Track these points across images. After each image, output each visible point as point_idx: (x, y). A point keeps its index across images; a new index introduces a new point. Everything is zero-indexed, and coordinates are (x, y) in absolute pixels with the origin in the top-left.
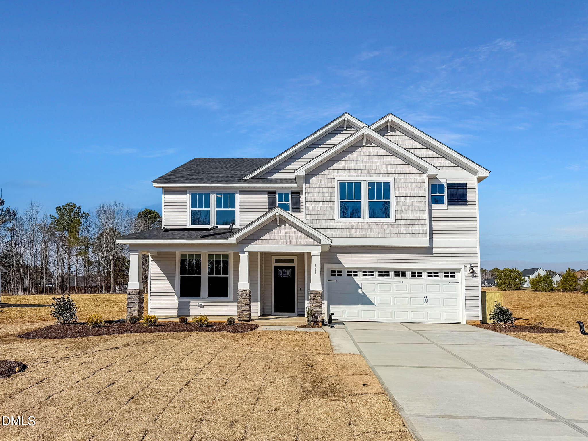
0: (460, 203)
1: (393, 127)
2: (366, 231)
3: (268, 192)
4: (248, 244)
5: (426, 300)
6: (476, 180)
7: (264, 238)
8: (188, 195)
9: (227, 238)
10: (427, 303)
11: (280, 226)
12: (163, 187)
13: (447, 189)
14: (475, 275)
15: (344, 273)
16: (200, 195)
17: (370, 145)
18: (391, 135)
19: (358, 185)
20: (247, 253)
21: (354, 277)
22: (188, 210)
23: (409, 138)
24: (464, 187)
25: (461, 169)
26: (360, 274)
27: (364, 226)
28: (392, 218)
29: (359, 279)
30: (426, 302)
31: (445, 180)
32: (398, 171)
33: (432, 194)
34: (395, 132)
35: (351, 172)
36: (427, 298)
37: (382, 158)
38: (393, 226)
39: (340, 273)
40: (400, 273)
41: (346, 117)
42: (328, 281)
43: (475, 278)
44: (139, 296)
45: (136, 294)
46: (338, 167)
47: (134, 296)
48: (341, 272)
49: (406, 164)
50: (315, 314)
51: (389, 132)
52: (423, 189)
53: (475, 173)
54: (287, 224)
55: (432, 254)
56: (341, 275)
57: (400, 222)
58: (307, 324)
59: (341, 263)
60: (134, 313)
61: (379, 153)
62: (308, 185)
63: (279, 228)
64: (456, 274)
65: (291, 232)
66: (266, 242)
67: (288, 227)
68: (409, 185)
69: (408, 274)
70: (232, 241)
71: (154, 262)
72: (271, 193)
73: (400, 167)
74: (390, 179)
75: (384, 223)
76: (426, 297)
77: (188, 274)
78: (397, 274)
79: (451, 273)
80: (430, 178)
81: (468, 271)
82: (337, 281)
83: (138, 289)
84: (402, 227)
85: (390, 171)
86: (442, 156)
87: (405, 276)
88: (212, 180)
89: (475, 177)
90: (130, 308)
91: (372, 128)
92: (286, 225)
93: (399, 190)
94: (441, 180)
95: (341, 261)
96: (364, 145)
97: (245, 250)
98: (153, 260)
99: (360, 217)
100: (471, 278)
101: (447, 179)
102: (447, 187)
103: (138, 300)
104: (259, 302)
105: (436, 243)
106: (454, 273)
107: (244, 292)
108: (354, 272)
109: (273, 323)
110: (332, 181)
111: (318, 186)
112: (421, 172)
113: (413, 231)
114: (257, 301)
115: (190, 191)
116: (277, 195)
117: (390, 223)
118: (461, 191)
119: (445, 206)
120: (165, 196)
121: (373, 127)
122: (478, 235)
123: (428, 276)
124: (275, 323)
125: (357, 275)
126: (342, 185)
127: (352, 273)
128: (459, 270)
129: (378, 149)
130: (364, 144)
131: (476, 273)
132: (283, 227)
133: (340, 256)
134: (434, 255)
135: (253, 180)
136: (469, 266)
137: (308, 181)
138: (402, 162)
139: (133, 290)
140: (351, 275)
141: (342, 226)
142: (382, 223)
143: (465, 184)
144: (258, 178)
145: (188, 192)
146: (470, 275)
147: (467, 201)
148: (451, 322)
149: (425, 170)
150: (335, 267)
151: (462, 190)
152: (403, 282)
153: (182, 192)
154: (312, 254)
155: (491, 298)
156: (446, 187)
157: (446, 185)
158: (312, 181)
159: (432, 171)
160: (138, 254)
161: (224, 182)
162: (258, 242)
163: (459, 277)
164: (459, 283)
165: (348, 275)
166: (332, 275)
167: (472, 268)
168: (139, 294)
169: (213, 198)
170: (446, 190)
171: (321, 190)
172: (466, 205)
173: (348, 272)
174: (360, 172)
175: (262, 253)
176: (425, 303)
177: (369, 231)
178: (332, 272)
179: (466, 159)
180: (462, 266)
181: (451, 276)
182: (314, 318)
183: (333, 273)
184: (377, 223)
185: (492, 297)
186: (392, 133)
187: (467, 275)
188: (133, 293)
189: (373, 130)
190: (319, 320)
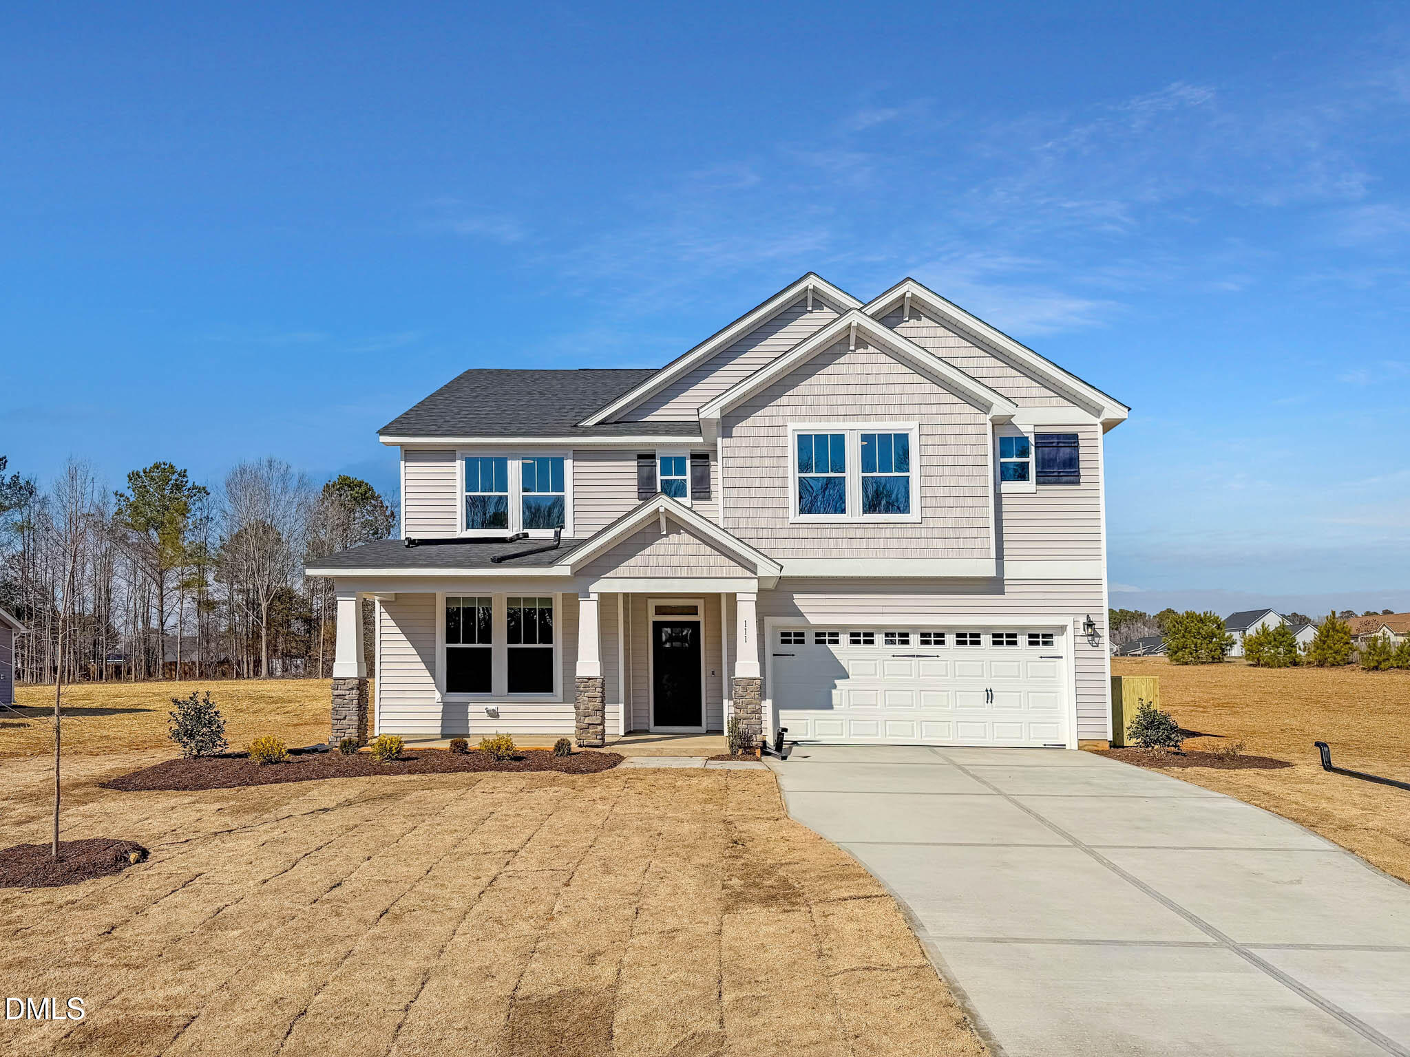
0: (1065, 479)
1: (917, 309)
2: (856, 543)
3: (638, 455)
4: (597, 577)
5: (990, 695)
6: (1100, 428)
7: (632, 562)
8: (458, 462)
9: (551, 563)
10: (991, 702)
11: (666, 536)
12: (402, 445)
13: (1036, 447)
14: (1097, 639)
15: (810, 638)
16: (486, 462)
17: (865, 351)
18: (911, 327)
19: (839, 441)
20: (594, 597)
21: (831, 647)
22: (458, 496)
23: (951, 334)
24: (1071, 443)
25: (1066, 403)
26: (844, 638)
27: (851, 533)
28: (914, 515)
29: (843, 651)
30: (989, 701)
31: (1031, 428)
32: (925, 409)
33: (1003, 460)
34: (919, 319)
35: (823, 410)
36: (991, 691)
37: (891, 379)
38: (916, 533)
39: (799, 638)
40: (933, 637)
41: (812, 282)
42: (774, 655)
43: (1098, 646)
44: (358, 692)
45: (352, 689)
46: (793, 401)
47: (347, 692)
48: (802, 634)
49: (945, 392)
50: (747, 730)
51: (907, 319)
52: (981, 450)
53: (1097, 411)
54: (682, 531)
55: (1003, 593)
56: (802, 642)
57: (931, 523)
58: (729, 752)
59: (801, 615)
60: (348, 731)
61: (885, 369)
62: (727, 441)
63: (664, 540)
64: (1055, 639)
65: (692, 549)
66: (637, 573)
67: (685, 537)
68: (951, 440)
69: (950, 639)
70: (562, 569)
71: (386, 616)
72: (646, 457)
73: (932, 399)
74: (911, 427)
75: (897, 526)
76: (989, 689)
77: (463, 643)
78: (925, 639)
79: (1044, 636)
80: (997, 423)
81: (1082, 632)
82: (793, 655)
83: (356, 679)
84: (936, 533)
85: (908, 409)
86: (1024, 374)
87: (942, 642)
88: (513, 428)
89: (1098, 421)
90: (338, 720)
91: (870, 312)
92: (680, 534)
93: (930, 451)
94: (1023, 429)
95: (802, 610)
96: (851, 351)
97: (592, 588)
98: (383, 610)
99: (844, 512)
100: (1091, 648)
101: (1035, 426)
102: (1036, 443)
103: (355, 702)
104: (621, 703)
105: (1012, 569)
106: (1051, 636)
107: (591, 683)
108: (831, 634)
109: (655, 750)
110: (781, 431)
111: (751, 442)
112: (976, 411)
113: (961, 543)
114: (617, 702)
115: (462, 454)
116: (658, 462)
117: (909, 525)
118: (1065, 452)
119: (1030, 486)
120: (407, 464)
121: (871, 310)
122: (1104, 552)
123: (995, 643)
124: (658, 750)
125: (837, 642)
126: (804, 441)
127: (827, 638)
128: (1062, 629)
129: (883, 358)
130: (852, 348)
131: (1100, 637)
132: (674, 538)
133: (800, 600)
134: (1006, 596)
135: (606, 426)
136: (1084, 619)
137: (727, 433)
138: (935, 388)
139: (344, 679)
140: (823, 642)
141: (803, 533)
142: (891, 526)
143: (1075, 437)
144: (616, 422)
145: (458, 454)
146: (1085, 639)
147: (1079, 475)
148: (1045, 745)
149: (985, 407)
150: (790, 624)
151: (1068, 450)
152: (938, 656)
153: (448, 454)
154: (739, 597)
155: (1134, 691)
156: (1034, 444)
157: (1032, 440)
158: (735, 431)
159: (1001, 408)
160: (355, 599)
161: (540, 432)
162: (619, 571)
163: (1062, 644)
164: (1061, 657)
165: (818, 642)
166: (783, 642)
167: (1090, 624)
168: (358, 689)
169: (514, 469)
170: (1033, 449)
171: (757, 452)
172: (1078, 483)
173: (818, 635)
174: (842, 410)
175: (626, 595)
176: (987, 702)
177: (864, 543)
178: (783, 634)
179: (1077, 382)
180: (1068, 621)
181: (1045, 643)
182: (745, 738)
183: (786, 638)
184: (881, 526)
185: (1136, 689)
186: (913, 322)
187: (1078, 640)
188: (345, 687)
189: (872, 317)
190: (754, 743)
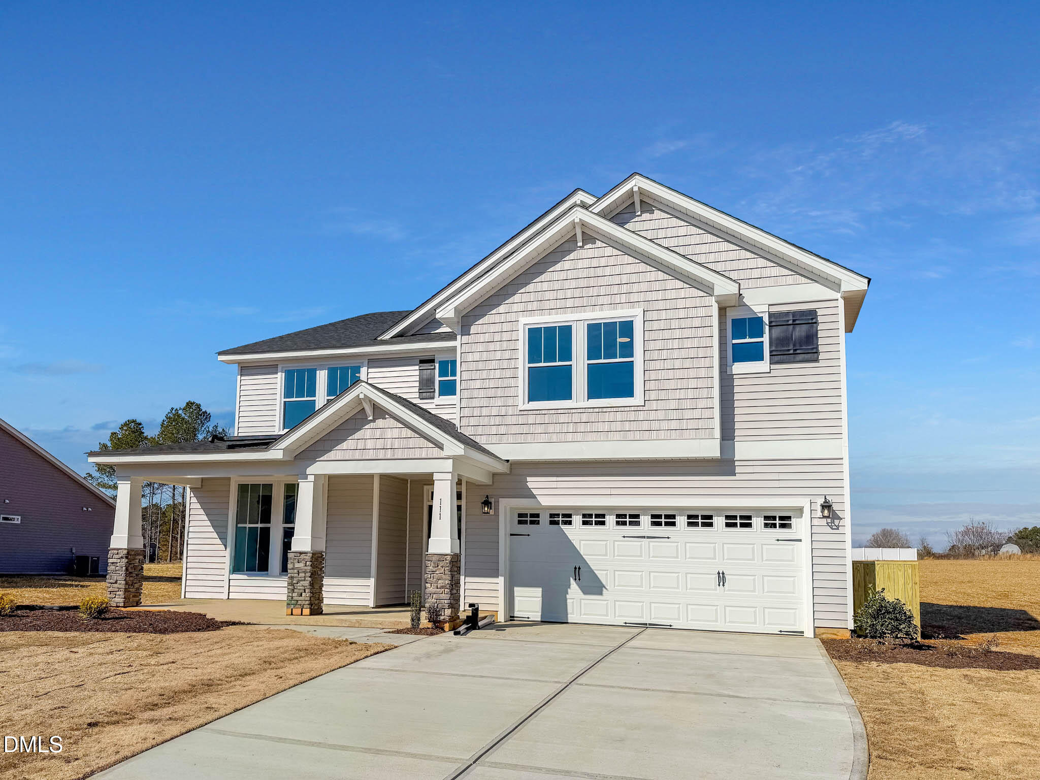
0: (801, 357)
1: (647, 204)
2: (581, 427)
3: (420, 360)
4: (313, 460)
5: (722, 578)
6: (841, 303)
8: (279, 374)
9: (266, 450)
10: (723, 585)
11: (374, 421)
12: (239, 362)
13: (770, 326)
14: (837, 522)
15: (544, 519)
16: (301, 372)
17: (594, 246)
18: (644, 222)
19: (566, 331)
20: (311, 478)
21: (565, 528)
22: (278, 402)
23: (683, 223)
24: (809, 320)
25: (804, 280)
26: (577, 519)
27: (576, 418)
28: (638, 398)
29: (576, 532)
30: (721, 584)
31: (765, 308)
32: (650, 296)
33: (735, 341)
34: (652, 212)
35: (552, 304)
36: (723, 573)
37: (618, 270)
38: (641, 416)
39: (534, 519)
42: (511, 535)
43: (838, 529)
45: (122, 557)
46: (525, 297)
47: (119, 560)
48: (537, 516)
49: (671, 278)
50: (436, 605)
51: (639, 213)
52: (707, 332)
53: (834, 285)
55: (734, 474)
56: (538, 522)
57: (654, 405)
59: (534, 497)
60: (118, 593)
61: (612, 261)
62: (465, 339)
63: (372, 425)
64: (794, 521)
65: (396, 433)
66: (349, 455)
67: (391, 422)
69: (681, 521)
70: (276, 453)
71: (194, 500)
72: (426, 361)
73: (657, 286)
74: (635, 314)
75: (620, 409)
76: (721, 572)
77: (249, 523)
78: (656, 520)
79: (781, 518)
80: (724, 305)
81: (819, 514)
82: (528, 535)
83: (125, 549)
84: (661, 415)
85: (634, 297)
86: (757, 255)
87: (673, 524)
89: (838, 296)
90: (111, 583)
91: (596, 211)
92: (386, 419)
93: (653, 335)
94: (756, 309)
95: (535, 492)
96: (580, 247)
97: (309, 470)
98: (192, 495)
99: (570, 398)
100: (829, 530)
101: (769, 305)
102: (770, 322)
104: (373, 577)
105: (742, 450)
106: (789, 518)
108: (564, 516)
110: (513, 326)
112: (702, 294)
113: (684, 424)
114: (368, 576)
115: (283, 367)
116: (437, 365)
117: (633, 409)
118: (800, 332)
119: (763, 366)
120: (243, 378)
122: (845, 430)
123: (728, 525)
125: (570, 523)
126: (534, 334)
127: (560, 519)
128: (800, 510)
129: (609, 251)
130: (580, 244)
131: (841, 519)
132: (380, 423)
133: (533, 483)
134: (738, 477)
135: (401, 337)
136: (821, 501)
137: (465, 331)
138: (661, 275)
140: (557, 523)
141: (531, 419)
142: (615, 409)
143: (813, 314)
145: (280, 368)
146: (824, 522)
147: (817, 352)
148: (781, 631)
151: (805, 327)
152: (668, 538)
153: (270, 368)
154: (436, 477)
155: (889, 577)
156: (768, 324)
157: (766, 320)
158: (473, 329)
159: (725, 288)
160: (130, 482)
162: (332, 455)
163: (801, 526)
164: (800, 540)
165: (552, 523)
166: (520, 522)
167: (826, 506)
168: (127, 558)
169: (322, 377)
170: (767, 328)
171: (492, 347)
172: (817, 360)
173: (552, 516)
174: (569, 303)
176: (719, 585)
177: (588, 427)
178: (520, 515)
179: (810, 256)
180: (804, 502)
181: (783, 526)
182: (433, 613)
183: (523, 519)
184: (605, 410)
186: (646, 216)
187: (815, 522)
188: (117, 556)
